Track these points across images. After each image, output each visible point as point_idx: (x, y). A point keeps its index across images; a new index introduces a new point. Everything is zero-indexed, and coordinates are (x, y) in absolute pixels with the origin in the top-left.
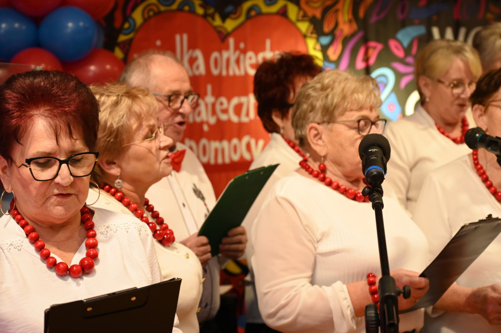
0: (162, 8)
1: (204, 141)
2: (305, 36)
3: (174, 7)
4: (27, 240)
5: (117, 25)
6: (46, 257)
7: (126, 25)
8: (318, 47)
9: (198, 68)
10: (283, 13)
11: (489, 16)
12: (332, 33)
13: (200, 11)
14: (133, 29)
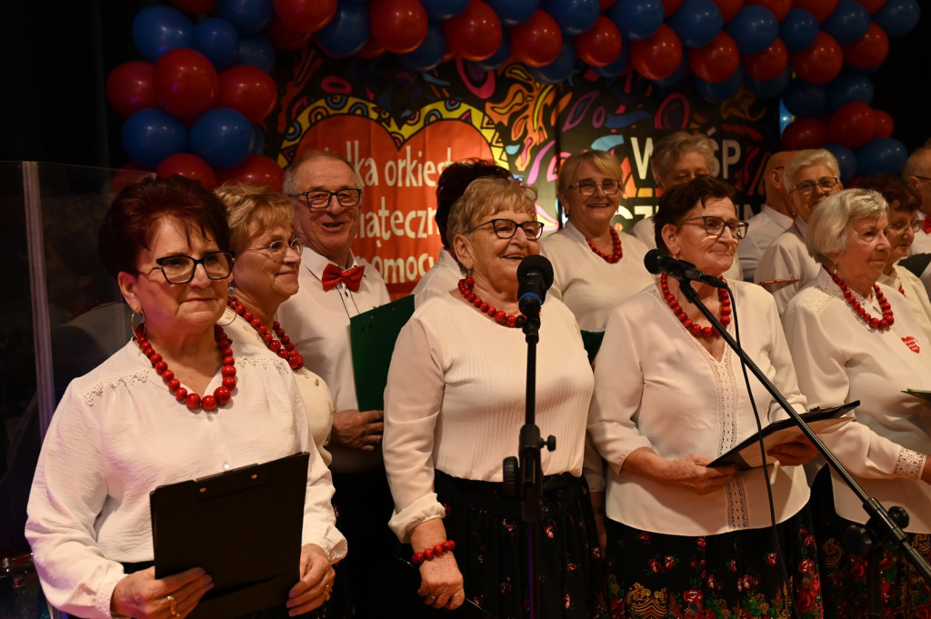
0: (332, 112)
1: (377, 259)
2: (490, 145)
3: (345, 110)
4: (154, 371)
5: (281, 129)
6: (175, 388)
7: (291, 130)
8: (504, 157)
9: (370, 178)
10: (467, 119)
11: (693, 126)
12: (520, 142)
13: (374, 115)
14: (299, 134)
